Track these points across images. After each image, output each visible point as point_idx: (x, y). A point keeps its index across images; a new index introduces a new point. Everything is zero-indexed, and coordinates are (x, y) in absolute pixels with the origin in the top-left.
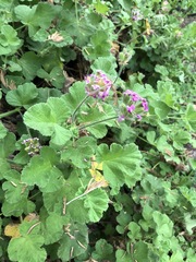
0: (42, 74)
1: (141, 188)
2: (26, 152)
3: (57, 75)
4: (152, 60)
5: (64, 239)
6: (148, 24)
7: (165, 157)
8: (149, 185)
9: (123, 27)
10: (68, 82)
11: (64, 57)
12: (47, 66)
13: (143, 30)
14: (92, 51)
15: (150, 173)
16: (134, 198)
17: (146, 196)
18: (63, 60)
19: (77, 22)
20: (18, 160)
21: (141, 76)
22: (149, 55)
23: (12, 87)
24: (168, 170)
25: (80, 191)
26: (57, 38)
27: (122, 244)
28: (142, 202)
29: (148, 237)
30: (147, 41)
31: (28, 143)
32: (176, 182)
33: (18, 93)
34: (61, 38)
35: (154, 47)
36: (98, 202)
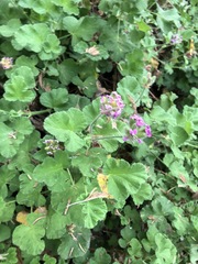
0: (76, 81)
1: (151, 208)
2: (46, 151)
3: (90, 84)
4: (191, 81)
5: (66, 238)
6: (192, 45)
7: (178, 182)
8: (160, 206)
9: (165, 46)
10: (99, 92)
11: (100, 68)
12: (84, 74)
13: (186, 50)
14: (125, 67)
15: (164, 195)
16: (142, 216)
17: (154, 217)
18: (98, 71)
19: (117, 38)
20: (37, 157)
21: (174, 96)
22: (187, 76)
23: (48, 89)
24: (184, 196)
25: (81, 197)
26: (94, 52)
27: (121, 258)
28: (149, 222)
29: (148, 257)
30: (187, 62)
31: (49, 143)
32: (190, 210)
33: (51, 96)
34: (98, 52)
35: (195, 69)
36: (96, 211)
